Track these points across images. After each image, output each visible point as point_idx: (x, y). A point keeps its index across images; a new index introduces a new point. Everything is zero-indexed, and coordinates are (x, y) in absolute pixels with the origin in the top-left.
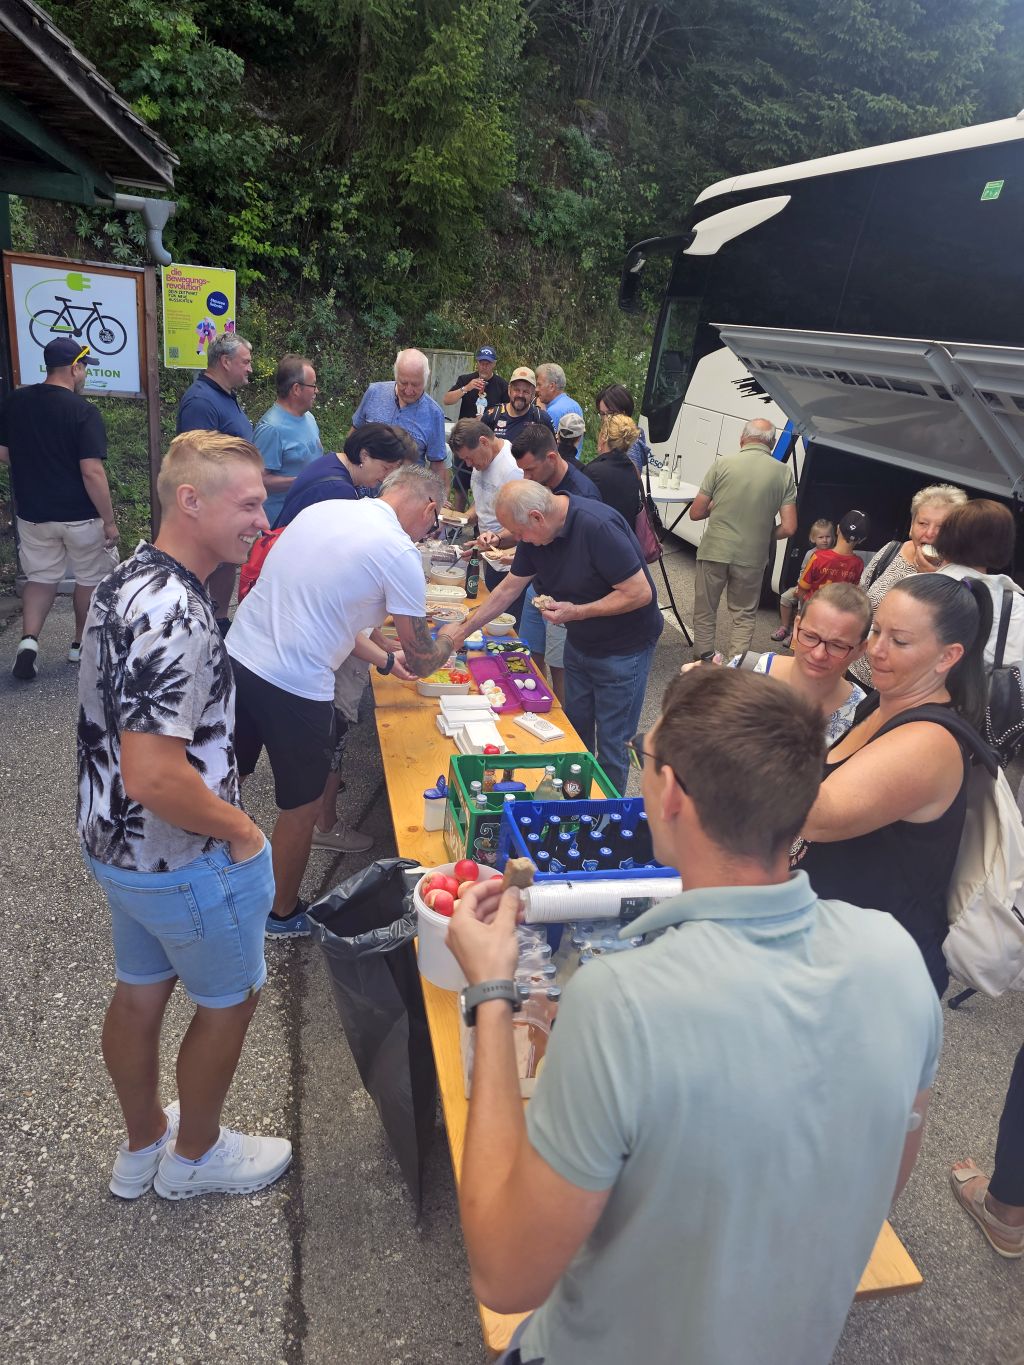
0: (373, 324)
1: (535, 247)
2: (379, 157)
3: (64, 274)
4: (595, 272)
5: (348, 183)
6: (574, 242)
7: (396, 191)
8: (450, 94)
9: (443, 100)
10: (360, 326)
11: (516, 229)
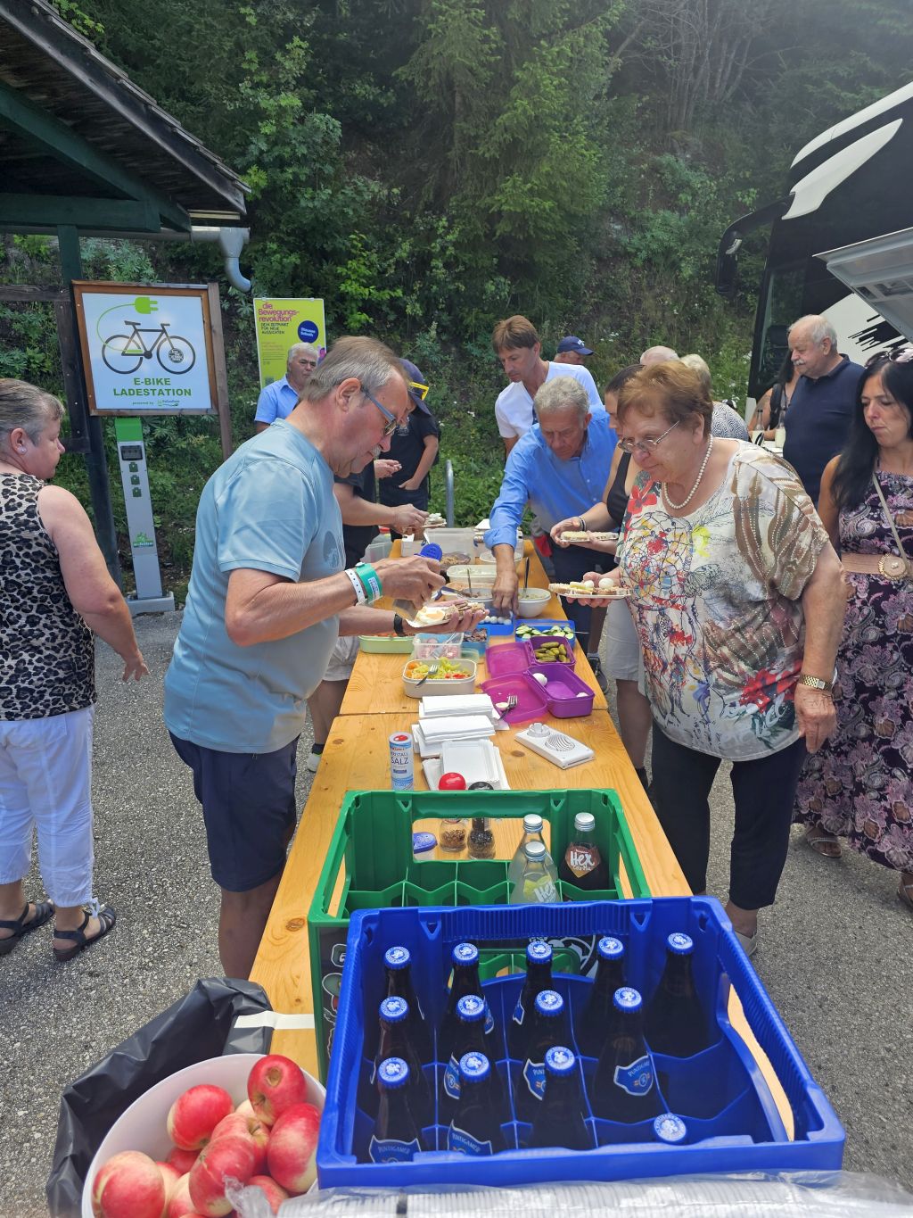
0: (476, 352)
1: (633, 267)
2: (474, 197)
3: (131, 299)
4: (697, 280)
5: (446, 224)
6: (674, 257)
7: (492, 226)
8: (537, 124)
9: (530, 133)
10: (463, 355)
11: (616, 254)
